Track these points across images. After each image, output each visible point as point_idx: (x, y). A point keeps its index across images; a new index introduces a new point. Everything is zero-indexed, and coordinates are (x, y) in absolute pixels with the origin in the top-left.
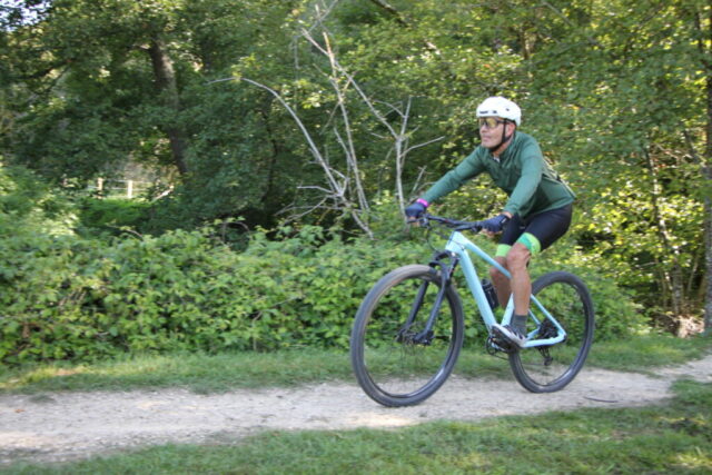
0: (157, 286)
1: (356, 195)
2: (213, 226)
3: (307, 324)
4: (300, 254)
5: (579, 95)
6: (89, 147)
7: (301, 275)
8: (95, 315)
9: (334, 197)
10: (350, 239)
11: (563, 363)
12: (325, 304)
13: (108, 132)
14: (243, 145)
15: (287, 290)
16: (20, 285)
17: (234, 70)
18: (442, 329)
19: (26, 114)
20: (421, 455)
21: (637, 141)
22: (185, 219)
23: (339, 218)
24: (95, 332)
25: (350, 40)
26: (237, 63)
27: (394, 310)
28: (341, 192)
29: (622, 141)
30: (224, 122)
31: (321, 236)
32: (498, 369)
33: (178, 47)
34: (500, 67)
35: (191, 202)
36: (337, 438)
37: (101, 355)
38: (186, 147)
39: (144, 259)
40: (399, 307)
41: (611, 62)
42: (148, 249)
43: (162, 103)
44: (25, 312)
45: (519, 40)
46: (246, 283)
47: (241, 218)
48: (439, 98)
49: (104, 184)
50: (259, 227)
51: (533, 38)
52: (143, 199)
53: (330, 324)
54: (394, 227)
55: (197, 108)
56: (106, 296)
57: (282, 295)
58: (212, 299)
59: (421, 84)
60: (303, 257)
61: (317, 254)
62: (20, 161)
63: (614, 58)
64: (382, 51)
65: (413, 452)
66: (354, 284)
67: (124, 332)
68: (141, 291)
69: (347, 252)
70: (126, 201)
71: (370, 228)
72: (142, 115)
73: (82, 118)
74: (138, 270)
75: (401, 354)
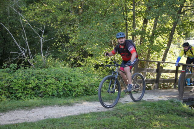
1: (29, 54)
3: (12, 93)
4: (10, 72)
7: (9, 79)
9: (22, 55)
10: (26, 68)
11: (87, 100)
12: (17, 87)
15: (4, 83)
18: (53, 93)
21: (108, 39)
23: (24, 61)
27: (39, 88)
28: (24, 54)
31: (16, 67)
32: (68, 103)
40: (40, 87)
48: (53, 27)
53: (18, 93)
54: (41, 63)
57: (3, 85)
60: (11, 73)
61: (15, 72)
63: (102, 16)
66: (26, 81)
69: (24, 71)
71: (34, 64)
75: (40, 101)
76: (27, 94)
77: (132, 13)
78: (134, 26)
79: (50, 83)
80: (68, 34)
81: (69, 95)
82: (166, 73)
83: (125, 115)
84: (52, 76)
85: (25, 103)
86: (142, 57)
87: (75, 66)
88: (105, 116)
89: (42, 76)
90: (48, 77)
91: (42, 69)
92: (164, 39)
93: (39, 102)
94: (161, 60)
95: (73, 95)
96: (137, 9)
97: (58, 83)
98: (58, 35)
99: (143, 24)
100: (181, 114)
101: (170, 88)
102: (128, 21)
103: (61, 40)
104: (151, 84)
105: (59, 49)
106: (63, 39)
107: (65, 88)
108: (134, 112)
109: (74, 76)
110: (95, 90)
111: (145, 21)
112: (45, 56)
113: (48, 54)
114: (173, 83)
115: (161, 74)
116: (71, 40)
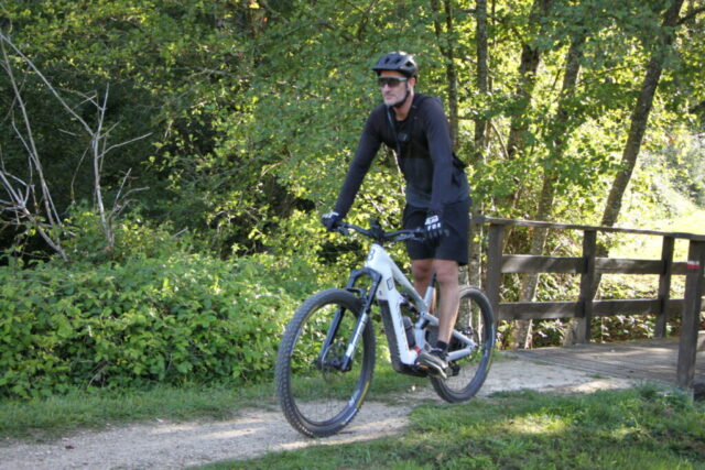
1: (42, 206)
9: (14, 209)
10: (31, 261)
18: (149, 366)
23: (22, 235)
25: (27, 13)
27: (88, 347)
28: (24, 203)
40: (94, 342)
48: (146, 87)
53: (2, 371)
54: (95, 243)
59: (122, 70)
63: (348, 40)
71: (63, 247)
75: (97, 400)
76: (40, 373)
77: (475, 24)
78: (482, 78)
79: (137, 325)
80: (208, 118)
81: (218, 376)
82: (623, 275)
83: (452, 453)
84: (145, 297)
85: (31, 412)
86: (519, 211)
87: (240, 253)
88: (369, 460)
89: (102, 296)
90: (127, 300)
91: (102, 267)
92: (607, 132)
93: (89, 406)
94: (600, 219)
95: (231, 373)
96: (493, 8)
97: (168, 323)
98: (164, 122)
99: (520, 69)
100: (688, 448)
101: (639, 335)
102: (458, 62)
103: (179, 141)
104: (558, 322)
105: (170, 182)
106: (186, 138)
107: (201, 346)
108: (490, 443)
109: (237, 294)
111: (530, 59)
112: (114, 210)
113: (126, 203)
114: (649, 317)
115: (599, 278)
116: (222, 142)
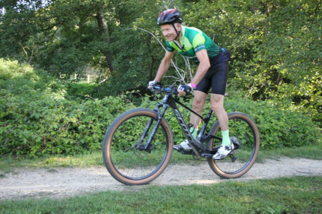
0: (101, 121)
2: (125, 94)
5: (293, 32)
6: (71, 60)
8: (74, 134)
9: (180, 81)
10: (187, 99)
11: (286, 155)
12: (176, 129)
13: (79, 53)
14: (138, 58)
16: (42, 121)
17: (134, 24)
19: (43, 46)
20: (221, 197)
21: (321, 53)
22: (113, 92)
24: (75, 142)
25: (186, 10)
26: (135, 21)
28: (183, 79)
29: (314, 53)
30: (130, 48)
33: (109, 15)
34: (255, 20)
35: (115, 84)
36: (183, 188)
37: (77, 152)
38: (113, 60)
39: (95, 109)
41: (309, 16)
42: (97, 105)
43: (102, 40)
44: (44, 133)
45: (264, 7)
46: (141, 119)
47: (138, 91)
48: (228, 35)
49: (77, 76)
50: (146, 95)
51: (271, 7)
52: (94, 83)
55: (118, 42)
56: (79, 126)
58: (126, 127)
59: (219, 29)
62: (41, 67)
64: (201, 14)
65: (217, 195)
67: (87, 142)
68: (94, 123)
70: (87, 84)
72: (94, 46)
73: (67, 47)
74: (93, 114)
87: (263, 99)
97: (237, 124)
103: (240, 56)
105: (236, 71)
106: (242, 54)
107: (249, 134)
109: (263, 114)
110: (298, 139)
116: (256, 56)
